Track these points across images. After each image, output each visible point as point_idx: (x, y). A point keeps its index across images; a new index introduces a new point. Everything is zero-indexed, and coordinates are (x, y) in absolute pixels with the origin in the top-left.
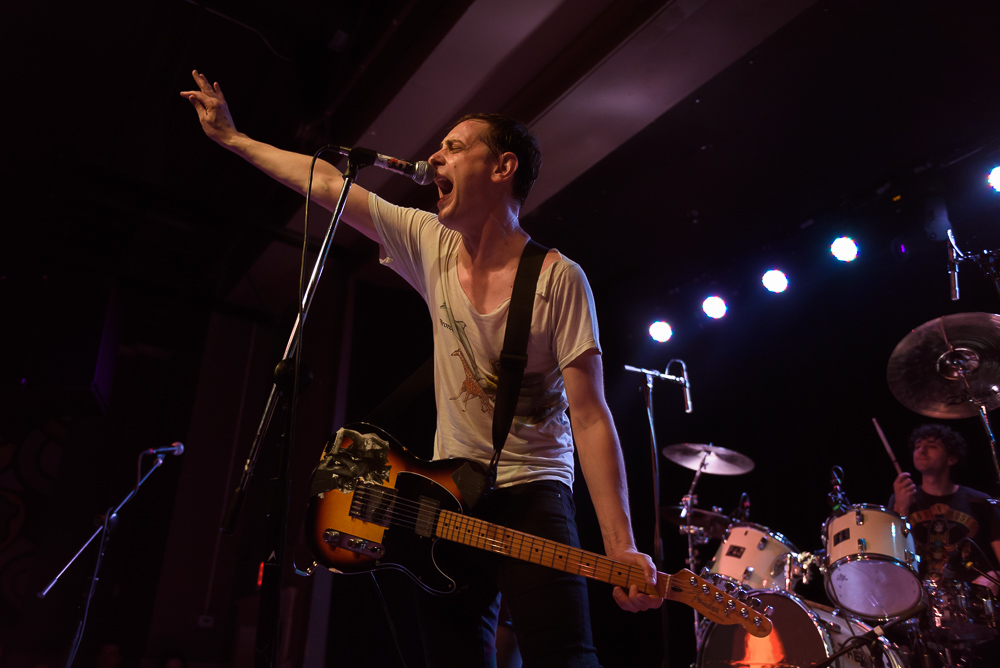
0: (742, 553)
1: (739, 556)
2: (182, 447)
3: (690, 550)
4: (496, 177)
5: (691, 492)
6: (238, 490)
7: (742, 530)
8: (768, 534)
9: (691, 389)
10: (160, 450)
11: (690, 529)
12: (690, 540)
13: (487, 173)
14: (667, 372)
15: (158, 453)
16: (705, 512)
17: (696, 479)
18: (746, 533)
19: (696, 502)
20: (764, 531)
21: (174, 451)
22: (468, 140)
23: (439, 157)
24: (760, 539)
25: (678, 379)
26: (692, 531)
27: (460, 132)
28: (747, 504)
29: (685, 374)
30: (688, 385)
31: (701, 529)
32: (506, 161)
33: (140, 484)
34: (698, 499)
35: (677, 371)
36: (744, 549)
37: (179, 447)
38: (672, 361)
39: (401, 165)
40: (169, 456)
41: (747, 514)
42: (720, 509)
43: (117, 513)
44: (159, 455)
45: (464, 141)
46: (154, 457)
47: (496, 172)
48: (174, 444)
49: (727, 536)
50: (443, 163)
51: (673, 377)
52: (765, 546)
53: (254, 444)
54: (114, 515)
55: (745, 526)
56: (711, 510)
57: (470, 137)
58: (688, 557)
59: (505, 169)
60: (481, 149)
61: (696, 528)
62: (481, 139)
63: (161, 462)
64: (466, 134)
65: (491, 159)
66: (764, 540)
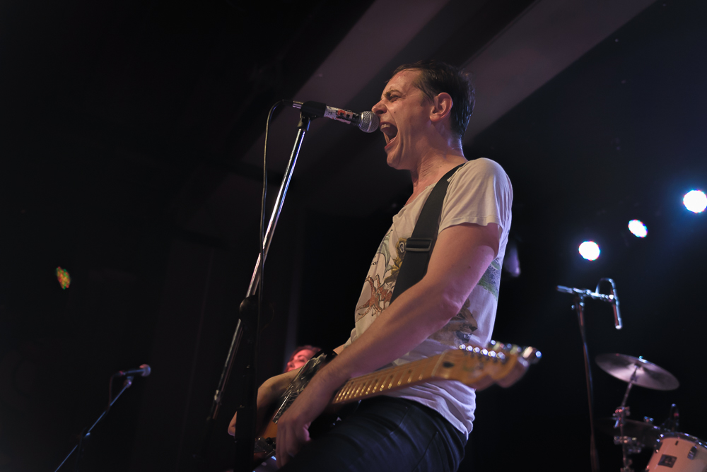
0: (673, 463)
1: (670, 465)
2: (149, 369)
3: (624, 459)
4: (434, 117)
5: (624, 404)
6: (208, 418)
7: (673, 440)
8: (698, 443)
9: (620, 307)
10: (130, 372)
11: (623, 440)
12: (624, 450)
13: (425, 114)
14: (597, 290)
15: (127, 375)
16: (637, 422)
17: (628, 391)
18: (677, 443)
19: (628, 413)
20: (693, 440)
21: (142, 373)
22: (404, 88)
23: (380, 106)
24: (690, 448)
25: (607, 297)
26: (626, 442)
27: (397, 82)
28: (677, 414)
29: (614, 291)
30: (617, 303)
31: (634, 439)
32: (441, 101)
33: (112, 404)
34: (631, 410)
35: (606, 289)
36: (676, 458)
37: (146, 369)
38: (602, 279)
39: (348, 116)
40: (138, 378)
41: (677, 424)
42: (651, 419)
43: (91, 432)
44: (129, 377)
45: (401, 90)
46: (124, 378)
47: (434, 112)
48: (142, 367)
49: (659, 445)
50: (384, 111)
51: (603, 296)
52: (695, 456)
53: (222, 375)
54: (88, 434)
55: (675, 436)
56: (642, 420)
57: (405, 85)
58: (623, 467)
59: (441, 108)
60: (417, 94)
61: (629, 439)
62: (416, 85)
63: (130, 383)
64: (402, 84)
65: (426, 102)
66: (694, 450)
